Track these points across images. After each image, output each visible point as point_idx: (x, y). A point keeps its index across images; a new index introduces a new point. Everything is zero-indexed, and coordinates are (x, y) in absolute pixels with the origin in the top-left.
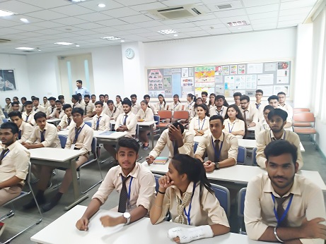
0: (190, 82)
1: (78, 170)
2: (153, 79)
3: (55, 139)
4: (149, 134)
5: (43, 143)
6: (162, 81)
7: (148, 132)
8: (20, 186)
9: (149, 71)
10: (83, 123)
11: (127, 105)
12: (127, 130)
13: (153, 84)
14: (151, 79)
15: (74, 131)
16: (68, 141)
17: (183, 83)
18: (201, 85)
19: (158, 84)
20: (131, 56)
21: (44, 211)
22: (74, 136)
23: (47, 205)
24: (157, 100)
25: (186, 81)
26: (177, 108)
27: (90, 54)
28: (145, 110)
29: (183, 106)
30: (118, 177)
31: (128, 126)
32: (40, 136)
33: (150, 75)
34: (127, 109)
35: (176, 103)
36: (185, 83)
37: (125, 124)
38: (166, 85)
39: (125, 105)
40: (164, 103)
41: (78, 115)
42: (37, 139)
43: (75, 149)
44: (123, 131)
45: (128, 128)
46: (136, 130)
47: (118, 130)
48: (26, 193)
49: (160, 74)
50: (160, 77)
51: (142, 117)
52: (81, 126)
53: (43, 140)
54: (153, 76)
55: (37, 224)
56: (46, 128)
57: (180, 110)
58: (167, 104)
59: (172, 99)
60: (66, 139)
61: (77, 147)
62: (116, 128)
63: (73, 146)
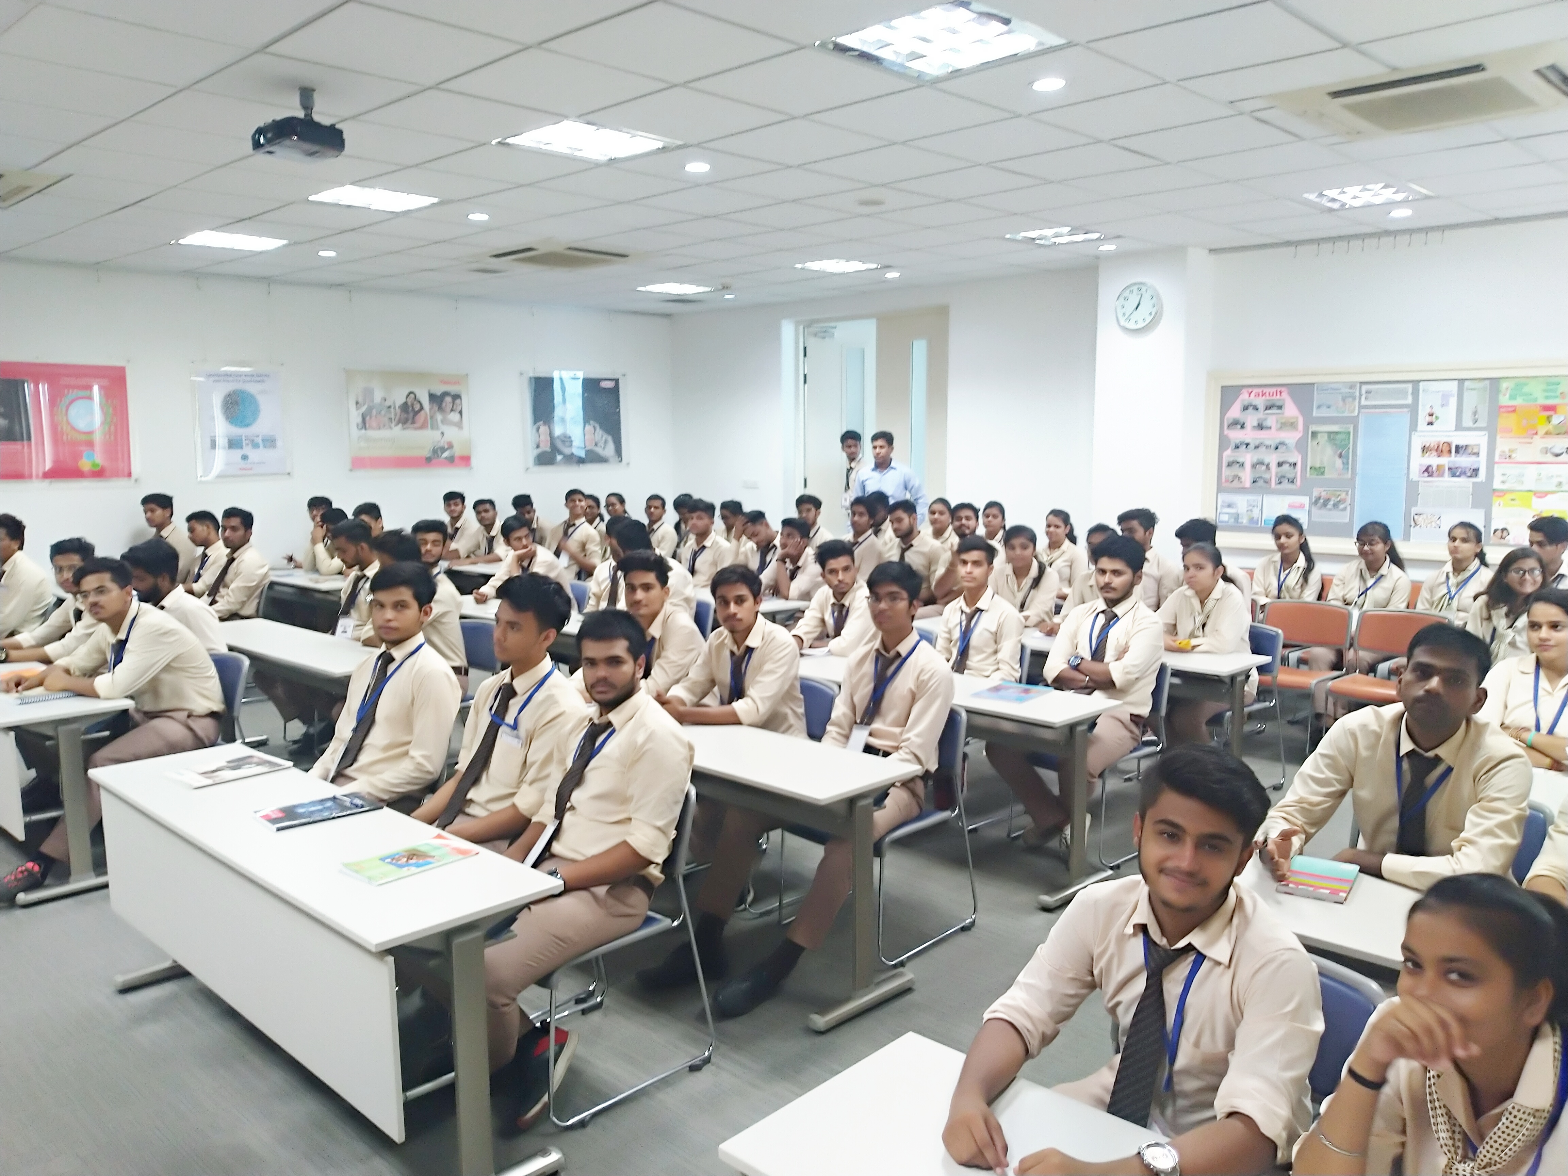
0: (1463, 461)
1: (878, 851)
2: (1248, 435)
3: (787, 697)
4: (1216, 720)
5: (739, 706)
6: (1301, 447)
7: (1211, 708)
8: (646, 884)
9: (1229, 394)
10: (914, 637)
11: (1118, 565)
12: (1107, 685)
13: (1248, 458)
14: (1236, 435)
15: (869, 668)
16: (840, 710)
17: (1418, 461)
18: (1531, 477)
19: (1272, 459)
20: (1142, 317)
21: (724, 1013)
22: (866, 689)
23: (736, 988)
24: (1268, 541)
25: (1442, 449)
26: (1377, 594)
27: (943, 312)
28: (1203, 596)
29: (1416, 588)
30: (1122, 939)
31: (1117, 671)
32: (725, 675)
33: (1235, 412)
34: (1118, 582)
35: (1373, 567)
36: (1433, 460)
37: (1098, 654)
38: (1319, 471)
39: (1106, 563)
40: (1301, 561)
41: (893, 597)
42: (713, 683)
43: (869, 749)
44: (1088, 690)
45: (1117, 677)
46: (1156, 694)
47: (1060, 683)
48: (665, 923)
49: (1291, 410)
50: (1291, 425)
51: (1186, 626)
52: (903, 648)
53: (737, 692)
54: (1251, 419)
55: (694, 1069)
56: (752, 641)
57: (1399, 605)
58: (1321, 569)
59: (1350, 546)
60: (829, 702)
61: (875, 742)
62: (1051, 669)
63: (860, 736)
